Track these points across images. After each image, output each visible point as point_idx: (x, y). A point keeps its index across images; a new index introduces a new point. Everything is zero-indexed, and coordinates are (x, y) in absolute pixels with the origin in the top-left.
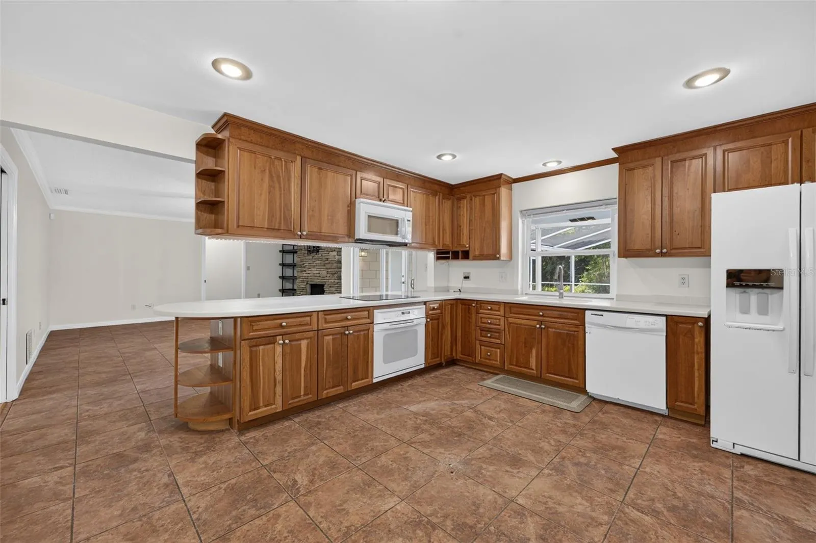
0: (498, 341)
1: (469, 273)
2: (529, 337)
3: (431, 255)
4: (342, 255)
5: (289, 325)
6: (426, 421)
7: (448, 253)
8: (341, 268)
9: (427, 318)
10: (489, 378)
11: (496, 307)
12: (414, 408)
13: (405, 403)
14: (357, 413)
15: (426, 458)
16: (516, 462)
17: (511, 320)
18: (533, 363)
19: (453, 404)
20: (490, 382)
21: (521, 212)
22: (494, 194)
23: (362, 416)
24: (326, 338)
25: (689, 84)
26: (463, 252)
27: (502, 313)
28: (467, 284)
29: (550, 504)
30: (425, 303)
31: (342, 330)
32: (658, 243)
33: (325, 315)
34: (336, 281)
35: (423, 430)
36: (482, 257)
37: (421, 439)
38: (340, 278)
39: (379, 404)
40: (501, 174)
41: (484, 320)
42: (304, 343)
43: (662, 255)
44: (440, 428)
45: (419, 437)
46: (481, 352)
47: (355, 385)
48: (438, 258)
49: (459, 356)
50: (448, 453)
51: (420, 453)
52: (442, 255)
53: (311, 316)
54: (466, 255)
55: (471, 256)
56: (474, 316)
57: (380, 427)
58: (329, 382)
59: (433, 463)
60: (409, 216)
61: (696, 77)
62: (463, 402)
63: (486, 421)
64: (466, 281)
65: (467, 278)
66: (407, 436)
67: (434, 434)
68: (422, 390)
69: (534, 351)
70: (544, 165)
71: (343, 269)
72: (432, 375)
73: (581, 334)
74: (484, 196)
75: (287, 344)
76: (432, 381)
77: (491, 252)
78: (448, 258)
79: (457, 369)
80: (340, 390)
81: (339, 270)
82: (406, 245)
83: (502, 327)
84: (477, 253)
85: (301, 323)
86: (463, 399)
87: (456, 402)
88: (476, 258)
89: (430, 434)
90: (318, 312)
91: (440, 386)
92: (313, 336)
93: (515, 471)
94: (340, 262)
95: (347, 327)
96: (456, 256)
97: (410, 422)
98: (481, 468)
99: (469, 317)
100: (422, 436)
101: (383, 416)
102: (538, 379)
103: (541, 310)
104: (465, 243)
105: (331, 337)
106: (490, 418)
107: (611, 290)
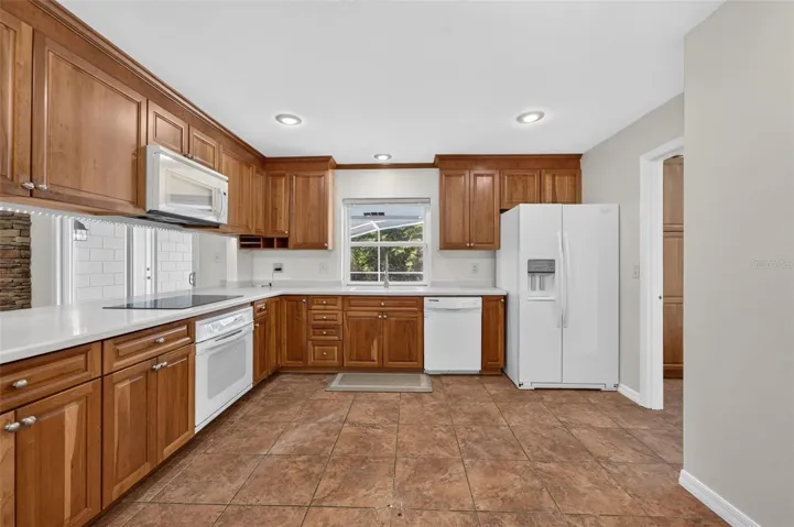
0: (336, 338)
1: (281, 264)
2: (370, 329)
3: (234, 242)
4: (32, 236)
5: (32, 381)
6: (309, 460)
7: (258, 240)
8: (29, 258)
9: (255, 323)
10: (332, 380)
11: (333, 301)
12: (277, 449)
13: (261, 447)
14: (193, 497)
15: (357, 514)
16: (438, 465)
17: (350, 313)
18: (374, 354)
19: (321, 424)
20: (336, 384)
21: (344, 200)
22: (321, 177)
23: (204, 498)
24: (120, 386)
25: (520, 119)
26: (279, 239)
27: (339, 306)
28: (278, 277)
29: (502, 494)
30: (252, 304)
31: (147, 365)
32: (467, 238)
33: (115, 344)
34: (15, 280)
35: (318, 475)
36: (305, 245)
37: (325, 489)
38: (27, 274)
39: (221, 464)
40: (330, 157)
41: (317, 317)
42: (71, 413)
43: (470, 248)
44: (335, 462)
45: (320, 489)
46: (313, 354)
47: (168, 450)
48: (242, 246)
49: (285, 362)
50: (372, 491)
51: (344, 511)
52: (248, 242)
53: (86, 353)
54: (284, 243)
55: (291, 243)
56: (304, 313)
57: (253, 501)
58: (125, 466)
59: (370, 515)
60: (225, 187)
61: (525, 115)
62: (330, 417)
63: (371, 431)
64: (278, 273)
65: (279, 270)
66: (303, 494)
67: (335, 474)
68: (266, 419)
69: (375, 343)
70: (376, 156)
71: (32, 259)
72: (262, 395)
73: (420, 319)
74: (308, 177)
75: (29, 425)
76: (270, 403)
77: (317, 241)
78: (258, 246)
79: (285, 378)
80: (146, 469)
81: (26, 260)
82: (218, 227)
83: (340, 322)
84: (300, 240)
85: (65, 371)
86: (326, 415)
87: (321, 420)
88: (298, 247)
89: (331, 477)
90: (102, 341)
91: (285, 406)
92: (91, 390)
93: (447, 475)
94: (28, 248)
95: (156, 359)
96: (269, 244)
97: (291, 472)
98: (418, 489)
99: (298, 315)
100: (324, 484)
101: (240, 482)
102: (381, 369)
103: (383, 300)
104: (283, 228)
105: (127, 383)
106: (373, 426)
107: (424, 277)
